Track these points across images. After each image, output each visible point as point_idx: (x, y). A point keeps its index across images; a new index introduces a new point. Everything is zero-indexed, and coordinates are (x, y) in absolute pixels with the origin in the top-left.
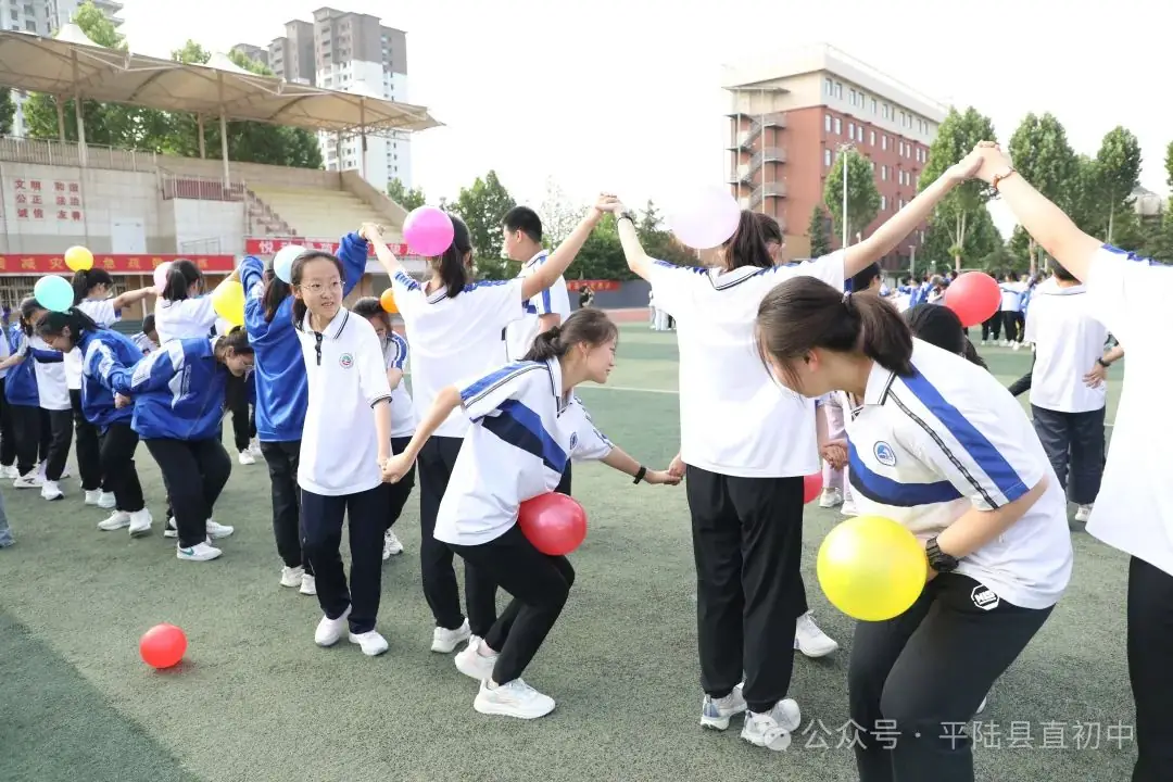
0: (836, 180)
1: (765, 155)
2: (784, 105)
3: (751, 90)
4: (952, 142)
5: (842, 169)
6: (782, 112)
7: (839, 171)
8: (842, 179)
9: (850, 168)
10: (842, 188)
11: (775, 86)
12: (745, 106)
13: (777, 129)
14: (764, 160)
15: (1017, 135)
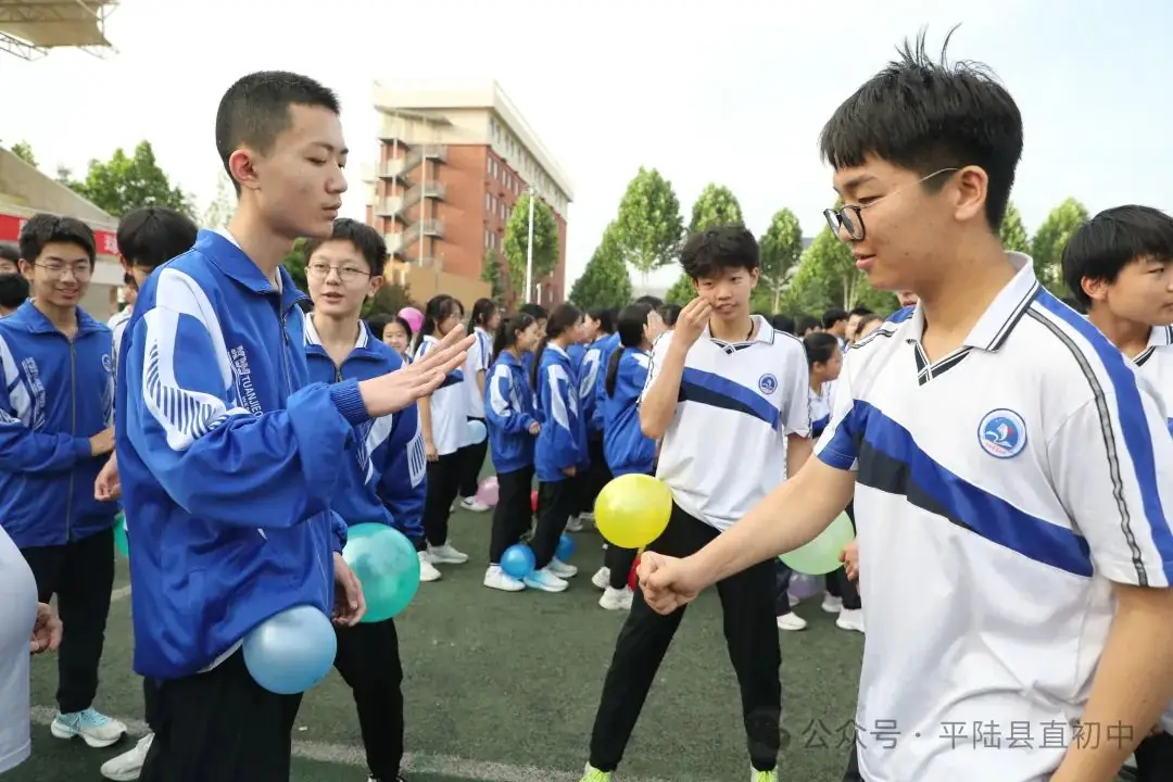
0: (521, 225)
1: (425, 187)
2: (447, 138)
3: (412, 115)
4: (645, 201)
5: (527, 213)
6: (443, 145)
7: (522, 214)
8: (527, 225)
9: (535, 215)
10: (527, 234)
11: (439, 116)
12: (400, 131)
13: (437, 162)
14: (424, 194)
15: (702, 202)
